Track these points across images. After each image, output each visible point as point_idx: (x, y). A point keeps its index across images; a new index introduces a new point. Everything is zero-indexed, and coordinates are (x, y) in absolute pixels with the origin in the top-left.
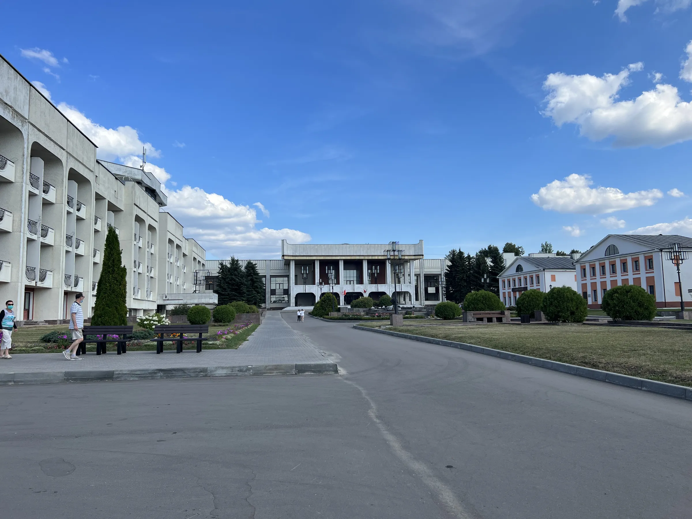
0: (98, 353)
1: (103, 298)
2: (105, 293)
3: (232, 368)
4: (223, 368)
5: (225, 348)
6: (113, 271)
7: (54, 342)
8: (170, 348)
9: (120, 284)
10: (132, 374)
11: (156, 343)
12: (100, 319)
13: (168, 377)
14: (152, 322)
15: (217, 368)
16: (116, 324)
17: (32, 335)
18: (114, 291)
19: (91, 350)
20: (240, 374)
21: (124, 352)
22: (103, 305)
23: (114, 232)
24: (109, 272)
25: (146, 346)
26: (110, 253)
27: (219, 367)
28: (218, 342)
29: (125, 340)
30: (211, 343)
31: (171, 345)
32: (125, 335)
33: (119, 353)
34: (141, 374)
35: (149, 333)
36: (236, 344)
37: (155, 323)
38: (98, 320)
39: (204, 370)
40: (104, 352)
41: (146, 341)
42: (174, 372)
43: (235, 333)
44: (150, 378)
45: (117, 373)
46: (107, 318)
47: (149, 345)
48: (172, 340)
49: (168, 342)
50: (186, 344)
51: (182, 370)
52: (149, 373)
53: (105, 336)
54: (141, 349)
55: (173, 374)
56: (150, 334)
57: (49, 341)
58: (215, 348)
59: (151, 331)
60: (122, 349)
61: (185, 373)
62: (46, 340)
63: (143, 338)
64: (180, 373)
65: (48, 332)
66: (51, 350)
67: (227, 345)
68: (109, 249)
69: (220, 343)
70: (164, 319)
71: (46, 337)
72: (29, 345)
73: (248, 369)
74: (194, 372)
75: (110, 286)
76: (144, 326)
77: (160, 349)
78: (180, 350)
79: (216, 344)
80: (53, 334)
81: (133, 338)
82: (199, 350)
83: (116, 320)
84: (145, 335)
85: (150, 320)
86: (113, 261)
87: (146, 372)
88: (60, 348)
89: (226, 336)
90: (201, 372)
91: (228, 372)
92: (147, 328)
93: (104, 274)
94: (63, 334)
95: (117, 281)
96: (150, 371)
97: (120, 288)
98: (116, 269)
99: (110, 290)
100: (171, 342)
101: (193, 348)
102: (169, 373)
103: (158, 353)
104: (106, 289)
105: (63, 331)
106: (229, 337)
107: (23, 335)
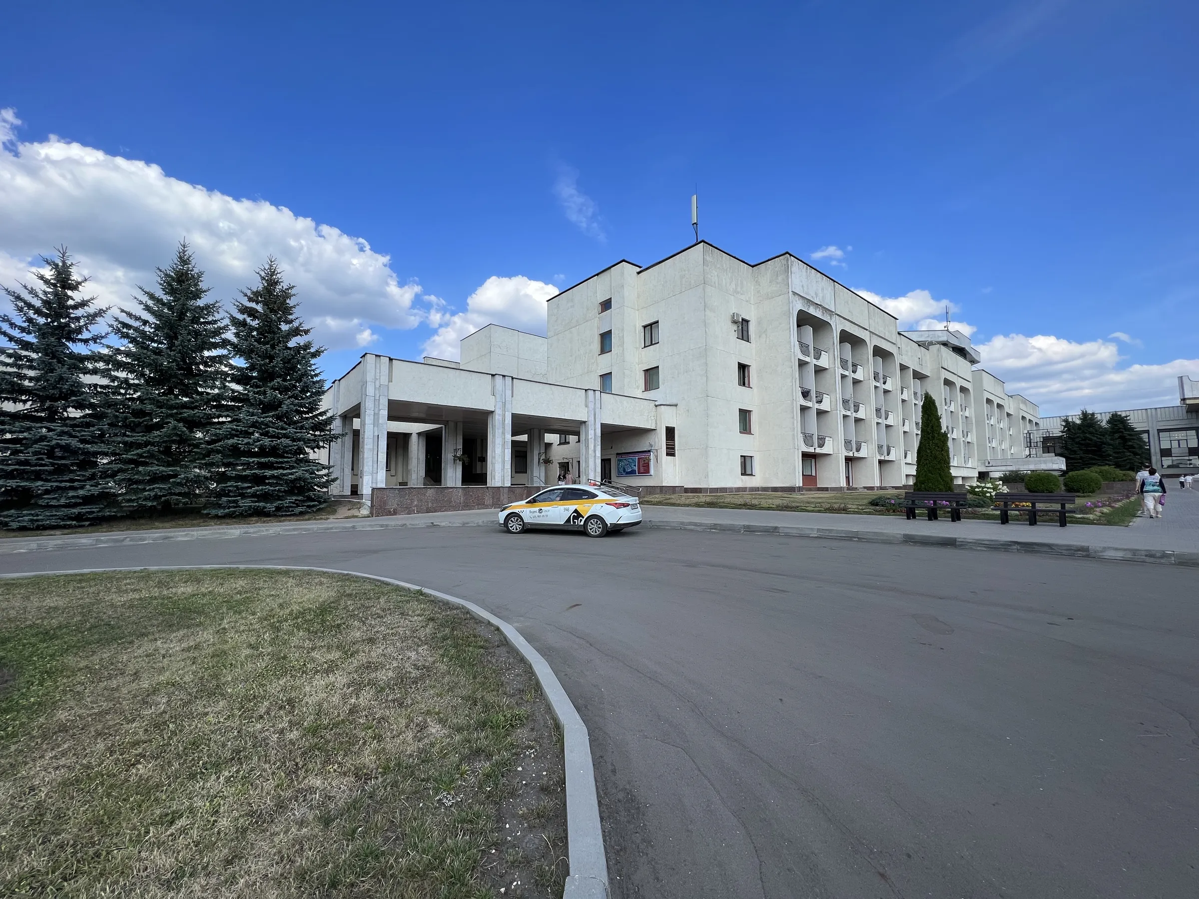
0: (930, 519)
1: (925, 465)
2: (926, 460)
3: (1134, 552)
4: (1116, 549)
5: (1105, 525)
6: (933, 437)
7: (883, 506)
8: (1017, 519)
9: (942, 450)
10: (979, 543)
11: (999, 512)
12: (923, 486)
13: (1026, 551)
14: (985, 489)
15: (1105, 549)
16: (941, 490)
17: (857, 499)
18: (936, 458)
19: (921, 515)
20: (1148, 559)
21: (959, 519)
22: (925, 471)
23: (931, 398)
24: (929, 438)
25: (984, 514)
26: (928, 420)
27: (1109, 548)
28: (1091, 516)
29: (958, 507)
30: (1079, 516)
31: (1017, 515)
32: (957, 502)
33: (953, 521)
34: (991, 545)
35: (983, 502)
36: (1123, 521)
37: (989, 490)
38: (921, 486)
39: (1085, 549)
40: (936, 518)
41: (984, 509)
42: (1036, 547)
43: (1112, 507)
44: (1003, 550)
45: (960, 540)
46: (930, 484)
47: (987, 514)
48: (1019, 510)
49: (1013, 512)
50: (1040, 516)
51: (1049, 546)
52: (1002, 545)
53: (935, 502)
54: (979, 519)
55: (1034, 548)
56: (985, 503)
57: (877, 505)
58: (1088, 524)
59: (985, 499)
60: (956, 516)
61: (1054, 549)
62: (874, 503)
63: (979, 507)
64: (1045, 549)
65: (875, 497)
66: (881, 513)
67: (1108, 521)
68: (926, 416)
69: (1095, 517)
70: (1000, 487)
71: (873, 500)
72: (860, 507)
73: (1164, 555)
74: (1067, 550)
75: (931, 452)
76: (975, 493)
77: (1004, 519)
78: (1033, 521)
79: (1088, 519)
80: (880, 498)
81: (966, 505)
82: (1063, 524)
83: (941, 487)
84: (979, 503)
85: (983, 488)
86: (932, 427)
87: (996, 543)
88: (889, 511)
89: (1101, 509)
90: (1079, 550)
91: (1129, 555)
92: (980, 496)
93: (923, 441)
94: (889, 499)
95: (938, 447)
96: (1001, 543)
97: (942, 454)
98: (936, 435)
99: (931, 456)
100: (1017, 512)
101: (1051, 520)
102: (1029, 548)
103: (1003, 523)
104: (927, 455)
105: (889, 496)
106: (1105, 510)
107: (849, 499)
